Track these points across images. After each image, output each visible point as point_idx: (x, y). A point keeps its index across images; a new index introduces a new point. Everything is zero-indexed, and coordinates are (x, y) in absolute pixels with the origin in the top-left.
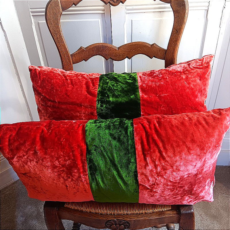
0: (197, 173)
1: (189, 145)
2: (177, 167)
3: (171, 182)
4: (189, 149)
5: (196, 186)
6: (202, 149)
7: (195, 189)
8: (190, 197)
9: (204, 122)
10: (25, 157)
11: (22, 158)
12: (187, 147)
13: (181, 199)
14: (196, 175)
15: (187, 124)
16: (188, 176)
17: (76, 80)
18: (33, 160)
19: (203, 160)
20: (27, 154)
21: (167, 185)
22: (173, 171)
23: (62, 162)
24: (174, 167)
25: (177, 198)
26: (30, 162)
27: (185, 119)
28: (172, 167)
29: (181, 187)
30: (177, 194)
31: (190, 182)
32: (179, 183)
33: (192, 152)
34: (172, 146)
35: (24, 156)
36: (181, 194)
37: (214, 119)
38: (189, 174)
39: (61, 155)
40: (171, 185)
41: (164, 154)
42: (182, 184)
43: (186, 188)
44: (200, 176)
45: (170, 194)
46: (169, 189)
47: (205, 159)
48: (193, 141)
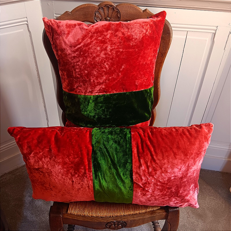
1: (175, 150)
2: (165, 168)
3: (160, 182)
4: (175, 154)
5: (182, 189)
6: (186, 155)
7: (181, 192)
8: (176, 198)
9: (187, 133)
10: (41, 154)
11: (38, 154)
12: (173, 152)
13: (169, 200)
14: (182, 178)
15: (174, 134)
16: (175, 178)
18: (47, 157)
19: (187, 165)
20: (43, 151)
21: (157, 185)
22: (162, 172)
23: (72, 159)
24: (163, 169)
25: (165, 199)
26: (45, 158)
27: (172, 130)
28: (161, 168)
29: (169, 188)
30: (165, 195)
31: (177, 185)
32: (167, 184)
33: (177, 157)
34: (161, 151)
35: (40, 152)
36: (169, 195)
37: (196, 131)
38: (175, 176)
39: (72, 153)
40: (160, 186)
41: (155, 157)
42: (169, 185)
43: (173, 190)
44: (185, 180)
45: (159, 195)
46: (158, 189)
47: (189, 164)
48: (178, 148)
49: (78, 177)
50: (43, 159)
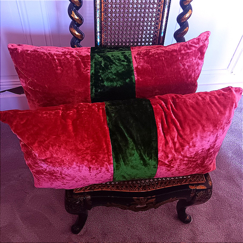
0: (210, 148)
1: (204, 122)
2: (193, 143)
3: (187, 157)
4: (203, 126)
5: (207, 160)
6: (215, 126)
7: (206, 162)
8: (200, 169)
9: (216, 102)
10: (47, 142)
11: (44, 144)
12: (202, 125)
13: (193, 171)
14: (209, 150)
15: (201, 104)
16: (202, 151)
17: (65, 60)
18: (55, 145)
19: (215, 136)
20: (48, 139)
21: (184, 161)
22: (190, 147)
23: (86, 144)
24: (191, 144)
25: (189, 171)
26: (52, 147)
27: (198, 99)
28: (189, 144)
29: (195, 161)
30: (190, 167)
31: (203, 156)
32: (194, 157)
33: (206, 129)
34: (188, 124)
35: (45, 141)
36: (193, 167)
37: (226, 98)
38: (203, 149)
39: (85, 137)
40: (187, 160)
42: (196, 159)
43: (199, 162)
44: (212, 150)
45: (184, 168)
46: (184, 164)
47: (217, 135)
48: (208, 119)
49: (95, 162)
50: (51, 148)
